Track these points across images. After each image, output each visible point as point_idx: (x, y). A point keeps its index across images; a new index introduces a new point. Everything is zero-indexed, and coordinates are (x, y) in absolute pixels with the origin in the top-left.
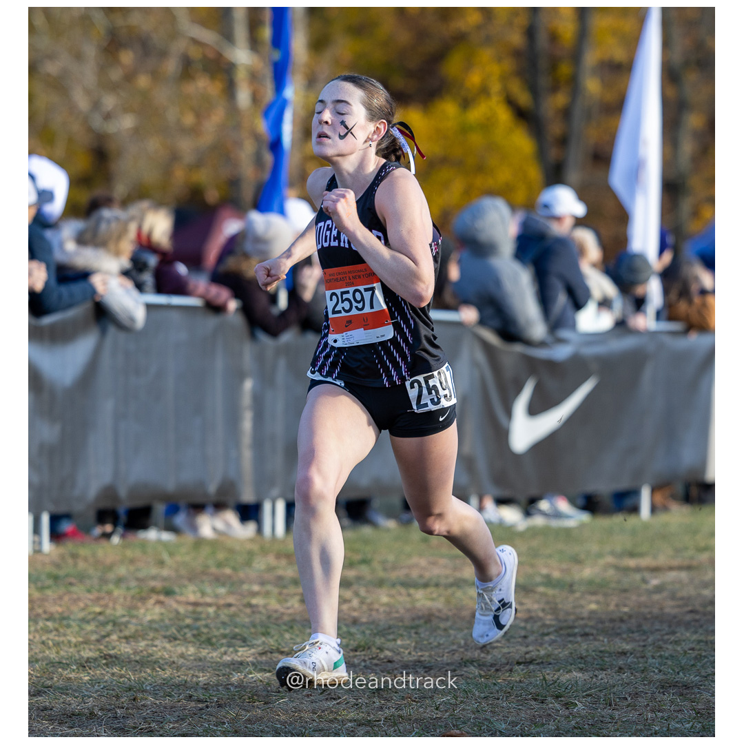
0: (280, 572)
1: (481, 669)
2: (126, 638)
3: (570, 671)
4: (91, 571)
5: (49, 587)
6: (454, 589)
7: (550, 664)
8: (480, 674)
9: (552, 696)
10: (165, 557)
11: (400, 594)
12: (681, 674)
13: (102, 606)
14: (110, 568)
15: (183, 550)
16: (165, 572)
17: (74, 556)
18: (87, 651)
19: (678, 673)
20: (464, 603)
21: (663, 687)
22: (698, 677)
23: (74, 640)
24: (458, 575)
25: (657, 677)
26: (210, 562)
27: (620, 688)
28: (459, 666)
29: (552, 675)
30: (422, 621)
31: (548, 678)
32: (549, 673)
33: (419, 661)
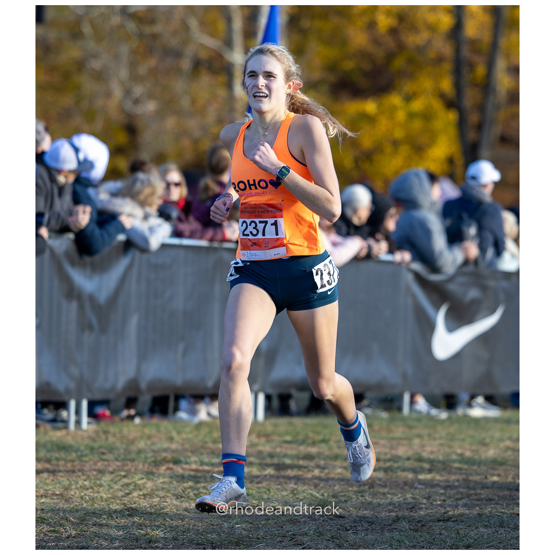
0: (260, 448)
1: (411, 525)
2: (144, 495)
3: (478, 527)
4: (118, 444)
5: (86, 455)
7: (463, 522)
8: (410, 528)
10: (174, 434)
13: (126, 471)
14: (133, 442)
15: (187, 430)
16: (174, 446)
17: (106, 432)
18: (115, 504)
23: (105, 496)
24: (394, 452)
26: (208, 439)
28: (394, 521)
29: (464, 530)
30: (366, 487)
31: (461, 532)
32: (462, 529)
33: (364, 517)
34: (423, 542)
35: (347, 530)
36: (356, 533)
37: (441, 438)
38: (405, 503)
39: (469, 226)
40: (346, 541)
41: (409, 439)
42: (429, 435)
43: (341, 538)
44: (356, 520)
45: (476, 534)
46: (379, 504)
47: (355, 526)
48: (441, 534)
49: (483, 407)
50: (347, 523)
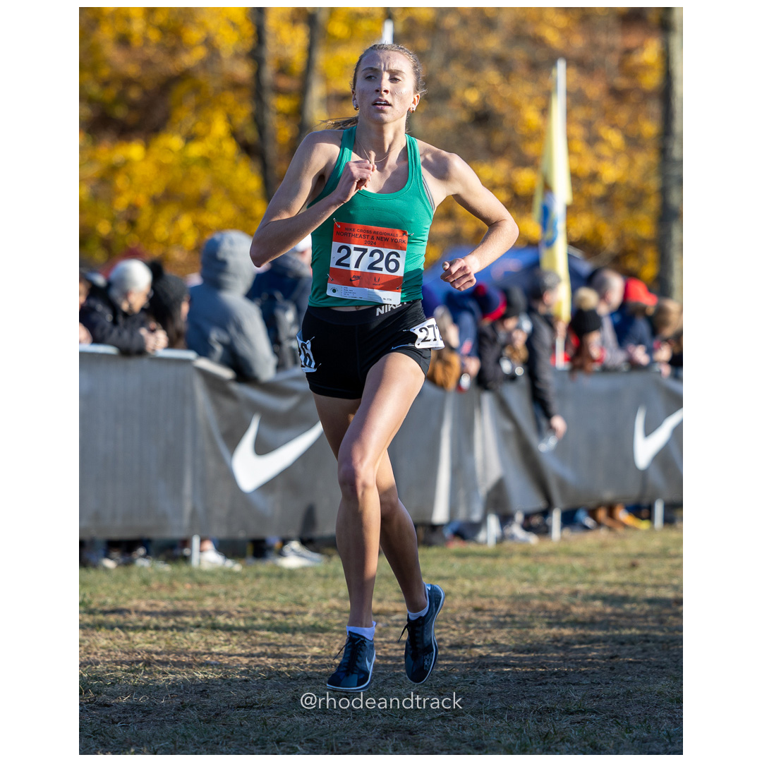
1: (201, 714)
3: (292, 716)
6: (175, 631)
7: (271, 708)
8: (199, 718)
9: (272, 741)
11: (120, 637)
12: (404, 718)
19: (402, 718)
20: (186, 646)
21: (385, 732)
22: (421, 722)
25: (380, 722)
27: (343, 733)
28: (179, 710)
29: (273, 719)
30: (141, 664)
31: (270, 722)
32: (270, 717)
33: (137, 705)
34: (217, 736)
35: (114, 723)
36: (126, 727)
37: (242, 597)
38: (192, 685)
39: (285, 310)
40: (113, 738)
41: (200, 599)
42: (226, 594)
43: (106, 733)
44: (125, 709)
45: (289, 725)
46: (158, 687)
47: (125, 718)
48: (241, 725)
49: (300, 555)
50: (114, 713)
